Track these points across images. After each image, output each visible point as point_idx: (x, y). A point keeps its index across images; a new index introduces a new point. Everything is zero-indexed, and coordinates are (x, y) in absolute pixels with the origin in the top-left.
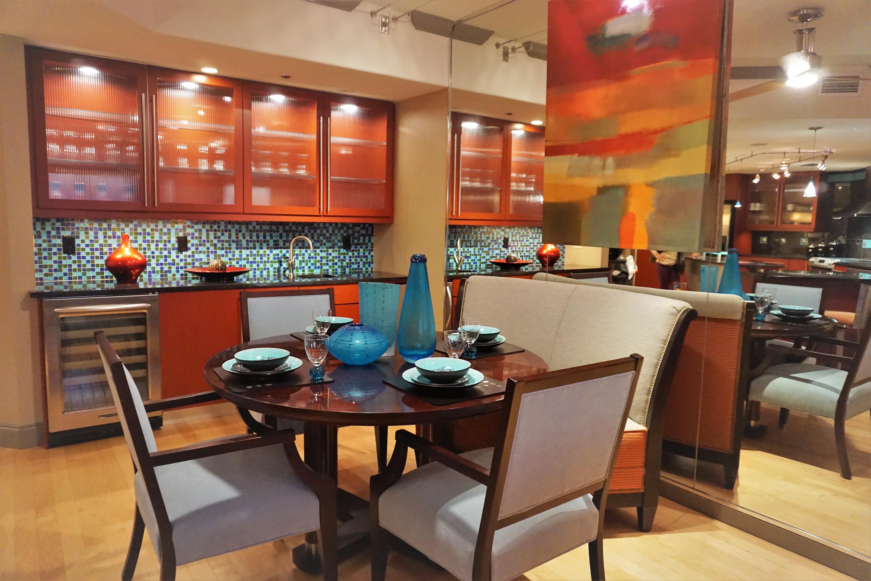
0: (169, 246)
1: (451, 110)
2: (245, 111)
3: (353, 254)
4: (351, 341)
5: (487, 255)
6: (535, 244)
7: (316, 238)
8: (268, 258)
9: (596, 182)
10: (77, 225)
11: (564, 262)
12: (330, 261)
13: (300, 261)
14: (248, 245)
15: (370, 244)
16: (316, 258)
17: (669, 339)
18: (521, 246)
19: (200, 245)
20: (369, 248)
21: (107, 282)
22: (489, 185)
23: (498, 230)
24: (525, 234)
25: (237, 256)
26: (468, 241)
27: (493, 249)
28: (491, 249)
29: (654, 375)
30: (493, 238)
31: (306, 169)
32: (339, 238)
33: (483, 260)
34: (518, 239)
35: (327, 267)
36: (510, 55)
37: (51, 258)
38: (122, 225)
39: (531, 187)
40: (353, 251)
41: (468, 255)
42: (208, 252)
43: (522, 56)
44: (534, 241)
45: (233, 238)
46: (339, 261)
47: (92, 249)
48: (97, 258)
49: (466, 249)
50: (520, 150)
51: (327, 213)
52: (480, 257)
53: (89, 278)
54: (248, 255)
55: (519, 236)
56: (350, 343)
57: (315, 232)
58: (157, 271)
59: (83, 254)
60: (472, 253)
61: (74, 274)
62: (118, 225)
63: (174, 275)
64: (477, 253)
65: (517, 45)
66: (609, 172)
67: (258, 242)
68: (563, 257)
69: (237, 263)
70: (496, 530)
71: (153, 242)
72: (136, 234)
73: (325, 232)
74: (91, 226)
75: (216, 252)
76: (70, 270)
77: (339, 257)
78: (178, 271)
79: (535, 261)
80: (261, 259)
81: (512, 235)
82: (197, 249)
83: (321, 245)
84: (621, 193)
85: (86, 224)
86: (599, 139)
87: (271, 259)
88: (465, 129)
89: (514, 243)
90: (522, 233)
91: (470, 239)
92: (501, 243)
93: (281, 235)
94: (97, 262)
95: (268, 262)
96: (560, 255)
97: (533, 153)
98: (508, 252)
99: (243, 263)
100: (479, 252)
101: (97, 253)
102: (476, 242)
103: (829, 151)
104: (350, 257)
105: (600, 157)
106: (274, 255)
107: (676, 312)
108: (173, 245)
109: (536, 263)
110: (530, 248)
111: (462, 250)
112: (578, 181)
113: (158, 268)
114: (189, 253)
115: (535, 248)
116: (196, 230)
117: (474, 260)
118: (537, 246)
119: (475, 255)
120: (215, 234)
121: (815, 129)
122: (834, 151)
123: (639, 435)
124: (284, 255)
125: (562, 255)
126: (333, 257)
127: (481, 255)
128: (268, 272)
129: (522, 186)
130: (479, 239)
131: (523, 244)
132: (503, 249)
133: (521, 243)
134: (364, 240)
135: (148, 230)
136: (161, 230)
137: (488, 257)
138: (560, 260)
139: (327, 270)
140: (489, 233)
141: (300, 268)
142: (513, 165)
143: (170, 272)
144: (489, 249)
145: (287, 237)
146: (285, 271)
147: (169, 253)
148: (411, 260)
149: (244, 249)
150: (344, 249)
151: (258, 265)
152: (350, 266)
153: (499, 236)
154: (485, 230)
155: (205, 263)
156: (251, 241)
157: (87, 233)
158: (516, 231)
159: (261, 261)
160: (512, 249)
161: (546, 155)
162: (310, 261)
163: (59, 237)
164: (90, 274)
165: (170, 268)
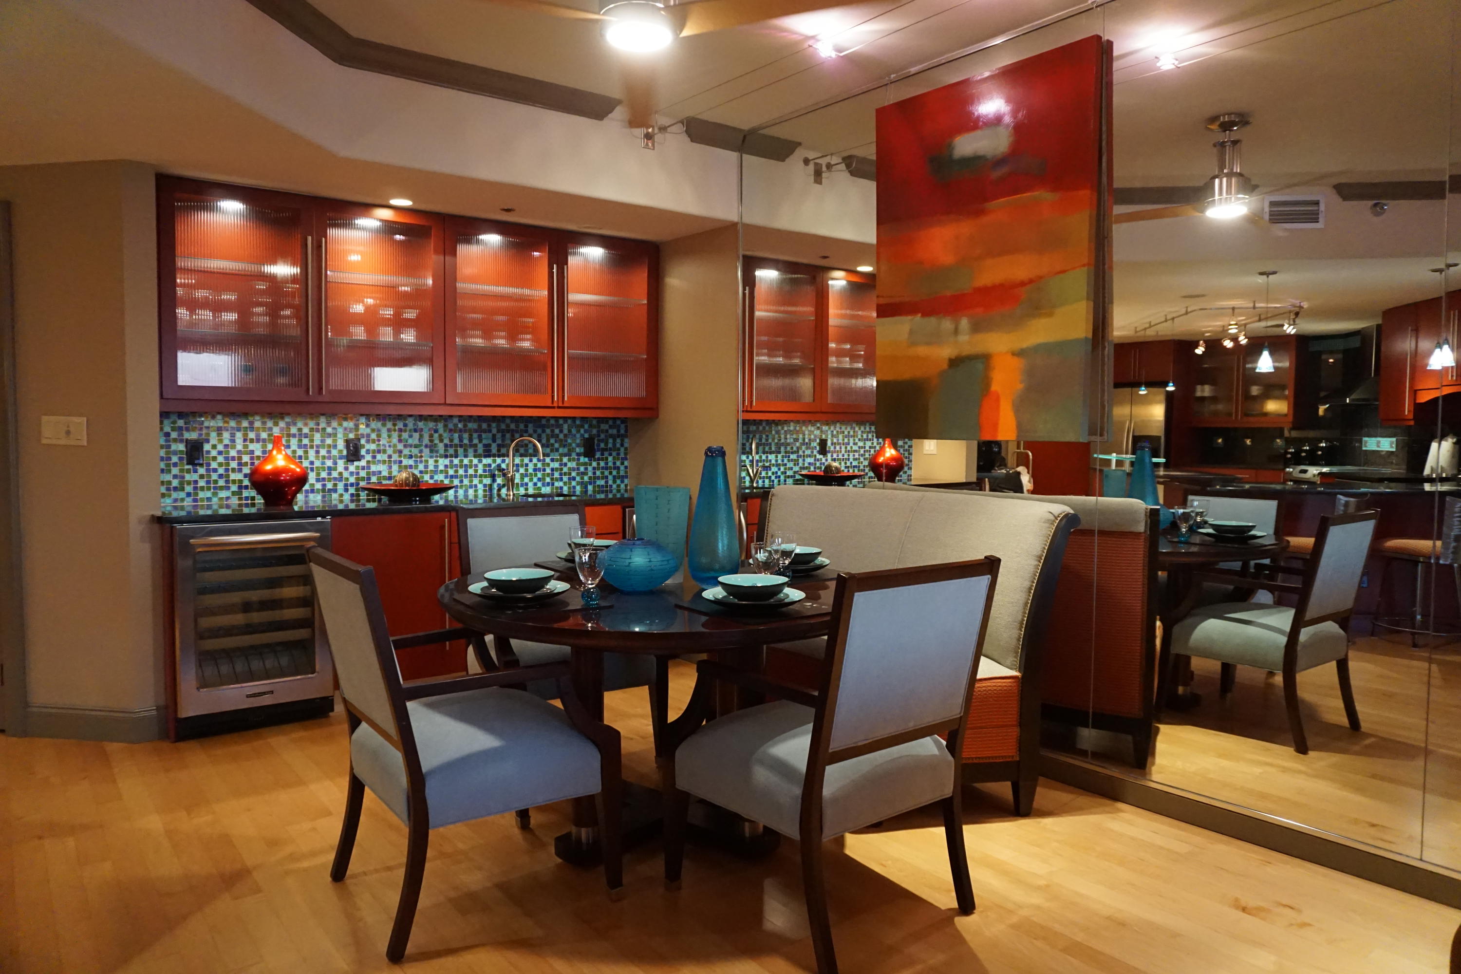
0: (334, 452)
1: (741, 252)
2: (447, 258)
3: (599, 464)
4: (630, 558)
5: (795, 465)
6: (867, 448)
7: (544, 441)
8: (476, 471)
9: (946, 352)
10: (206, 424)
11: (911, 475)
12: (565, 474)
13: (521, 474)
14: (446, 450)
15: (622, 449)
16: (544, 470)
17: (1044, 555)
18: (846, 452)
19: (379, 452)
20: (622, 455)
21: (247, 505)
22: (797, 361)
23: (811, 428)
24: (852, 433)
25: (431, 468)
26: (767, 445)
27: (804, 455)
28: (801, 456)
29: (1026, 604)
30: (804, 439)
31: (532, 340)
32: (578, 441)
33: (789, 473)
34: (841, 441)
35: (561, 484)
36: (824, 175)
37: (169, 471)
38: (270, 424)
39: (859, 363)
40: (599, 459)
41: (767, 464)
42: (390, 461)
43: (841, 177)
44: (865, 444)
45: (426, 441)
46: (578, 474)
47: (226, 458)
48: (233, 470)
49: (764, 457)
50: (841, 309)
51: (563, 403)
52: (785, 469)
53: (221, 499)
54: (446, 466)
55: (843, 436)
56: (630, 561)
57: (544, 431)
58: (317, 489)
59: (214, 465)
60: (773, 462)
61: (201, 495)
62: (264, 423)
63: (341, 495)
64: (780, 462)
65: (835, 160)
66: (964, 338)
67: (461, 446)
68: (910, 469)
69: (432, 478)
70: (828, 765)
71: (312, 447)
72: (289, 435)
73: (557, 431)
74: (226, 425)
75: (401, 462)
76: (195, 488)
77: (578, 469)
78: (346, 490)
79: (867, 474)
80: (466, 471)
81: (833, 436)
82: (374, 457)
83: (552, 451)
84: (980, 366)
85: (219, 422)
86: (948, 293)
87: (480, 472)
88: (761, 279)
89: (835, 448)
90: (846, 433)
91: (770, 441)
92: (816, 447)
93: (494, 436)
94: (233, 476)
95: (476, 476)
96: (905, 465)
97: (860, 313)
98: (827, 460)
99: (440, 477)
100: (783, 461)
101: (234, 464)
102: (779, 446)
103: (1298, 305)
104: (594, 468)
105: (949, 318)
106: (484, 465)
107: (1052, 518)
108: (340, 451)
109: (870, 478)
110: (859, 455)
111: (757, 457)
112: (922, 351)
113: (318, 486)
114: (363, 463)
115: (867, 455)
116: (373, 430)
117: (777, 472)
118: (870, 451)
119: (778, 465)
120: (400, 436)
121: (1267, 274)
122: (1305, 305)
123: (1010, 682)
124: (499, 466)
125: (908, 465)
126: (570, 469)
127: (786, 465)
128: (476, 491)
129: (846, 362)
130: (783, 441)
131: (849, 448)
132: (819, 456)
133: (846, 448)
134: (614, 444)
135: (306, 430)
136: (324, 429)
137: (796, 469)
138: (905, 472)
139: (561, 488)
140: (798, 432)
141: (522, 485)
142: (831, 331)
143: (335, 491)
144: (798, 456)
145: (503, 439)
146: (499, 490)
147: (335, 463)
148: (706, 453)
149: (441, 457)
150: (585, 456)
151: (461, 481)
152: (595, 483)
153: (812, 437)
154: (792, 428)
155: (385, 478)
156: (451, 446)
157: (220, 435)
158: (838, 429)
159: (465, 475)
160: (832, 456)
161: (878, 316)
162: (536, 475)
163: (181, 441)
164: (223, 494)
165: (335, 485)
